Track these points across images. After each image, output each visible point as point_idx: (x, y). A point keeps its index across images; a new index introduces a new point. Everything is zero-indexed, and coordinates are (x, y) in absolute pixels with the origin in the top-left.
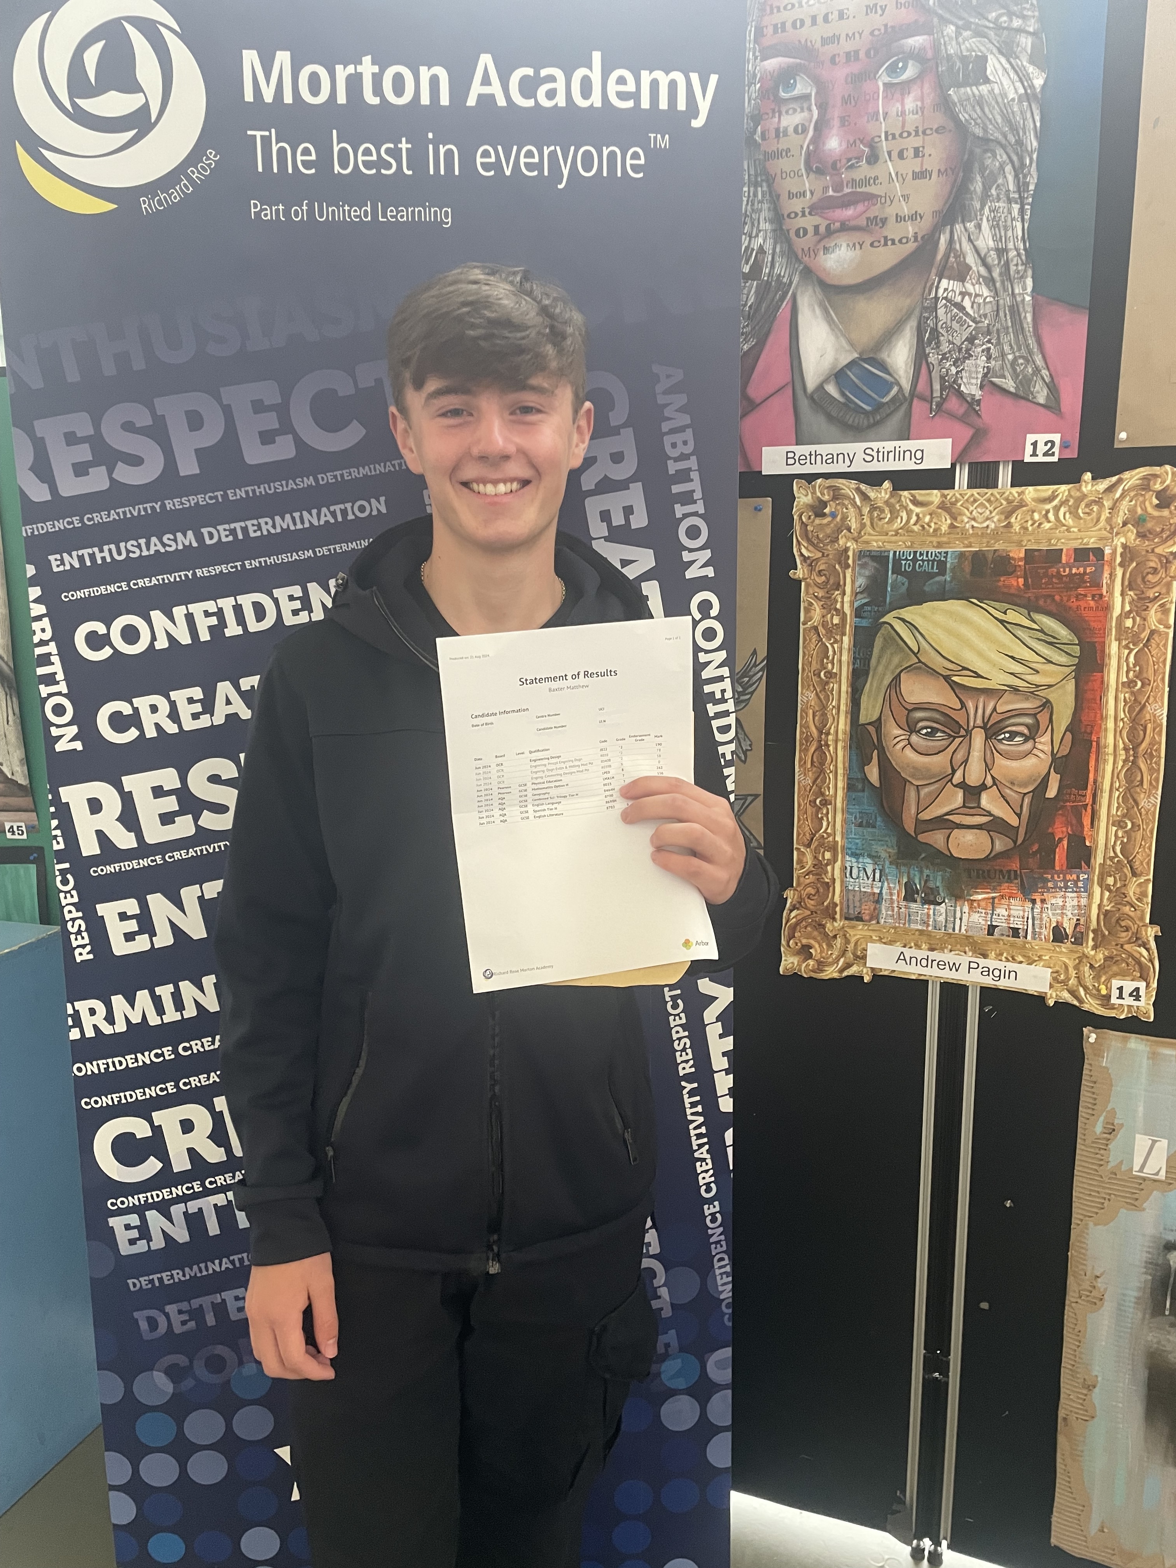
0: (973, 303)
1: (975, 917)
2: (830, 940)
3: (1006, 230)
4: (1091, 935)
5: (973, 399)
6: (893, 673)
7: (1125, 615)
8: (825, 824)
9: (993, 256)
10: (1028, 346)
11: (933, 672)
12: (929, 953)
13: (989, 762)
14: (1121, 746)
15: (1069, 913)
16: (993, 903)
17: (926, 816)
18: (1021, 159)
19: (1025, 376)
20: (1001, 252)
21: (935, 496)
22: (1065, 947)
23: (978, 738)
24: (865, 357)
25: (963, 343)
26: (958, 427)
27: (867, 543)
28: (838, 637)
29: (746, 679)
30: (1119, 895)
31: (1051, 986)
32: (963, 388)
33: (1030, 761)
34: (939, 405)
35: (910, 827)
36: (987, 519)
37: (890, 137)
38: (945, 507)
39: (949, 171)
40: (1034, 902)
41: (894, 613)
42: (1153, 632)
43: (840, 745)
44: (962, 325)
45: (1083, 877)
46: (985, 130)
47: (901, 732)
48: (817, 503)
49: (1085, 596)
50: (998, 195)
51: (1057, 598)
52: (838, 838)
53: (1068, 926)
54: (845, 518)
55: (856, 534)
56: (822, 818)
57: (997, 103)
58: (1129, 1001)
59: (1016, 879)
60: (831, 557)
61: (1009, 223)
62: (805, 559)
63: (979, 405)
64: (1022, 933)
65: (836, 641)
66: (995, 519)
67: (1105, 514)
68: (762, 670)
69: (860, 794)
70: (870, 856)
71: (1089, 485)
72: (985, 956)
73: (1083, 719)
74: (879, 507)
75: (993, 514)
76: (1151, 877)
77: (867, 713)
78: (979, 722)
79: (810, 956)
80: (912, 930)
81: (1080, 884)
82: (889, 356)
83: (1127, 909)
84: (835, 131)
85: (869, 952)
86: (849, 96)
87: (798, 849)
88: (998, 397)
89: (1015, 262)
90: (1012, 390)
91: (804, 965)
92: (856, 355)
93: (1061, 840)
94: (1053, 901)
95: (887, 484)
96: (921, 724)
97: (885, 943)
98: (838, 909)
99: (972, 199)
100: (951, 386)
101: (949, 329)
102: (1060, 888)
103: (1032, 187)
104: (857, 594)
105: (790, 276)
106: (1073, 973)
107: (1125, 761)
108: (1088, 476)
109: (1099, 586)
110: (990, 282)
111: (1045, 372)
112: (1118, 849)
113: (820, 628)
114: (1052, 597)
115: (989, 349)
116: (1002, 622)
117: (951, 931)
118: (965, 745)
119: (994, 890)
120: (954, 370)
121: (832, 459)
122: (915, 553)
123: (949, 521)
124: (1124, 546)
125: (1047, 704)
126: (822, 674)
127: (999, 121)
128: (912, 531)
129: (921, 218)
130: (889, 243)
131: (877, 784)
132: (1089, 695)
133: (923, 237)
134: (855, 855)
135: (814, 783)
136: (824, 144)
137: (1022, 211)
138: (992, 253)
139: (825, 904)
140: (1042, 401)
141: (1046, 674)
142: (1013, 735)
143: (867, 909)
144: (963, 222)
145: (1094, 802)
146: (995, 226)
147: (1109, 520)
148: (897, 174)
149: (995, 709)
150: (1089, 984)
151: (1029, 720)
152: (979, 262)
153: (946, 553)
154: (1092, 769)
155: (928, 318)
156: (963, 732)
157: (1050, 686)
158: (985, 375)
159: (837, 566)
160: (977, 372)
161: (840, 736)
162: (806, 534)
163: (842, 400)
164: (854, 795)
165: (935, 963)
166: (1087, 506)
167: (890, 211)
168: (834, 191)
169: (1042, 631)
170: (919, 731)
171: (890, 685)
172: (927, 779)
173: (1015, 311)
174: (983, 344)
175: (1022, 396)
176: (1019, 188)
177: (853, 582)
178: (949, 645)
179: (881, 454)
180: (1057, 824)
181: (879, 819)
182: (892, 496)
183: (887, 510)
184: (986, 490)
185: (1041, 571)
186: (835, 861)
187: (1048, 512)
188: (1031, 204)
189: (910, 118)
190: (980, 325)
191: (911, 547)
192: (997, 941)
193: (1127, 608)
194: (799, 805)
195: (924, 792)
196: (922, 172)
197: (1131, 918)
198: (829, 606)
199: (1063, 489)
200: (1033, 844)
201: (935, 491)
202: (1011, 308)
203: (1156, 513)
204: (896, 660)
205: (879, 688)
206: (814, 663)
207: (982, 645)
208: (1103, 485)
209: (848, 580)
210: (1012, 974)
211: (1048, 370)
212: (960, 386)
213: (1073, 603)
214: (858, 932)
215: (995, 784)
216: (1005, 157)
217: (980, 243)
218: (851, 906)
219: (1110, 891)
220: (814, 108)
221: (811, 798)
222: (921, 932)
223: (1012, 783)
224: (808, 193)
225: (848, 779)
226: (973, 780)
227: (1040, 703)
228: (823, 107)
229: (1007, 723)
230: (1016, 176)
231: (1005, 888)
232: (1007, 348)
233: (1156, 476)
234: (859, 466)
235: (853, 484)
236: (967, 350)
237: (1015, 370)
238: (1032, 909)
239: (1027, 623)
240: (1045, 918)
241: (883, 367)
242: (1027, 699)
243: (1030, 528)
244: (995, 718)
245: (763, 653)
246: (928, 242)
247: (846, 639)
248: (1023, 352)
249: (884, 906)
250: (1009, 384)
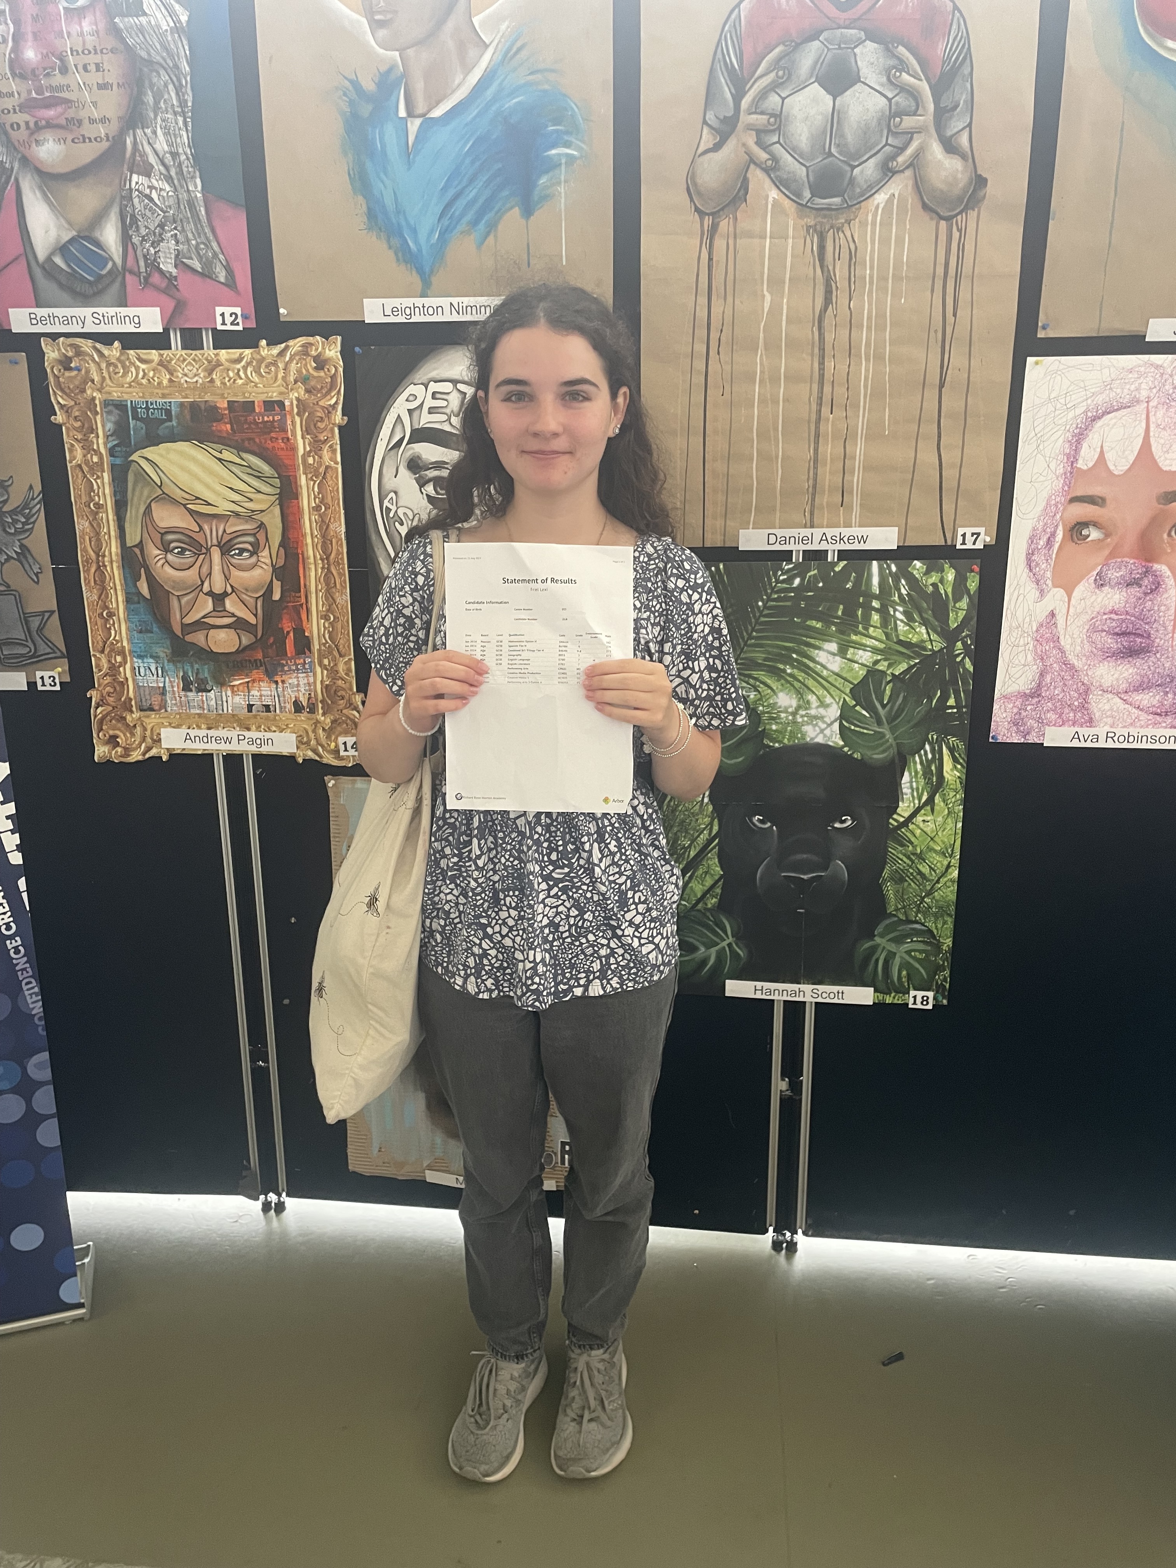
0: (159, 195)
1: (237, 699)
2: (131, 729)
3: (176, 138)
4: (320, 705)
5: (171, 275)
6: (145, 503)
7: (307, 454)
8: (113, 632)
9: (168, 159)
10: (205, 234)
11: (174, 502)
12: (208, 732)
13: (227, 573)
14: (318, 557)
15: (303, 690)
16: (248, 687)
17: (188, 620)
18: (179, 80)
19: (207, 259)
20: (175, 155)
21: (154, 355)
22: (303, 716)
23: (216, 554)
24: (82, 235)
25: (156, 229)
26: (163, 298)
27: (110, 393)
28: (99, 474)
29: (27, 511)
30: (333, 672)
31: (298, 748)
32: (161, 266)
33: (257, 572)
34: (146, 279)
35: (178, 630)
36: (196, 375)
37: (75, 53)
38: (163, 364)
39: (126, 86)
40: (276, 683)
41: (138, 453)
42: (327, 467)
43: (115, 565)
44: (153, 214)
45: (308, 660)
46: (149, 54)
47: (159, 552)
48: (63, 359)
49: (277, 439)
50: (166, 108)
51: (257, 440)
52: (125, 644)
53: (305, 702)
54: (88, 371)
55: (99, 386)
56: (110, 628)
57: (155, 32)
58: (352, 752)
59: (261, 666)
60: (82, 404)
61: (177, 132)
62: (62, 407)
63: (176, 280)
64: (272, 709)
65: (98, 477)
66: (202, 376)
67: (281, 374)
68: (39, 502)
69: (138, 606)
70: (151, 657)
71: (266, 350)
72: (249, 729)
73: (290, 536)
74: (112, 363)
75: (200, 371)
76: (352, 656)
77: (132, 539)
78: (215, 542)
79: (118, 745)
80: (192, 714)
81: (307, 666)
82: (101, 235)
83: (340, 682)
84: (30, 44)
85: (162, 736)
86: (37, 15)
87: (95, 656)
88: (189, 275)
89: (186, 164)
90: (200, 270)
91: (114, 752)
92: (74, 233)
93: (288, 633)
94: (290, 681)
95: (116, 344)
96: (172, 545)
97: (174, 727)
98: (133, 703)
99: (147, 110)
100: (152, 264)
101: (143, 216)
102: (294, 671)
103: (190, 104)
104: (108, 436)
105: (11, 163)
106: (312, 735)
107: (323, 568)
108: (264, 342)
109: (285, 431)
110: (169, 179)
111: (221, 256)
112: (327, 636)
113: (84, 466)
114: (253, 439)
115: (176, 234)
116: (220, 460)
117: (221, 712)
118: (207, 561)
119: (247, 676)
120: (152, 251)
121: (68, 321)
122: (147, 402)
123: (168, 376)
124: (298, 399)
125: (262, 526)
126: (92, 505)
127: (159, 47)
128: (142, 384)
129: (109, 122)
130: (87, 140)
131: (148, 597)
132: (291, 518)
133: (113, 137)
134: (140, 657)
135: (99, 599)
136: (22, 53)
137: (185, 123)
138: (168, 155)
139: (123, 699)
140: (222, 280)
141: (259, 501)
142: (242, 551)
143: (156, 701)
144: (143, 129)
145: (307, 602)
146: (167, 134)
147: (284, 378)
148: (84, 84)
149: (225, 531)
150: (324, 743)
151: (251, 539)
152: (159, 162)
153: (170, 402)
154: (301, 576)
155: (127, 206)
156: (204, 551)
157: (262, 511)
158: (177, 256)
159: (89, 413)
160: (171, 253)
161: (114, 558)
162: (59, 385)
163: (69, 270)
164: (132, 607)
165: (213, 739)
166: (267, 367)
167: (83, 114)
168: (37, 93)
169: (250, 467)
170: (172, 551)
171: (145, 512)
172: (186, 589)
173: (191, 204)
174: (172, 230)
175: (207, 275)
176: (181, 104)
177: (103, 426)
178: (183, 479)
179: (106, 319)
180: (284, 621)
181: (154, 625)
182: (121, 354)
183: (119, 365)
184: (191, 352)
185: (243, 419)
186: (126, 663)
187: (239, 370)
188: (191, 118)
189: (89, 38)
190: (167, 214)
191: (143, 397)
192: (255, 716)
193: (308, 449)
194: (90, 619)
195: (184, 600)
196: (104, 84)
197: (344, 689)
198: (88, 448)
199: (247, 352)
200: (268, 639)
201: (154, 351)
202: (189, 202)
203: (315, 374)
204: (146, 493)
205: (137, 517)
206: (83, 497)
207: (208, 480)
208: (276, 350)
209: (99, 425)
210: (270, 741)
211: (223, 254)
212: (159, 264)
213: (269, 444)
214: (152, 720)
215: (233, 591)
216: (167, 78)
217: (157, 146)
218: (144, 700)
219: (327, 669)
220: (9, 22)
221: (99, 611)
222: (199, 715)
223: (247, 590)
224: (16, 94)
225: (126, 593)
226: (218, 589)
227: (256, 525)
228: (17, 23)
229: (235, 541)
230: (177, 94)
231: (255, 674)
232: (190, 236)
233: (311, 344)
234: (90, 328)
235: (90, 342)
236: (160, 235)
237: (199, 253)
238: (277, 688)
239: (238, 461)
240: (287, 696)
241: (98, 244)
242: (247, 522)
243: (228, 384)
244: (226, 538)
245: (38, 488)
246: (117, 142)
247: (106, 475)
248: (203, 239)
249: (168, 696)
250: (198, 266)
